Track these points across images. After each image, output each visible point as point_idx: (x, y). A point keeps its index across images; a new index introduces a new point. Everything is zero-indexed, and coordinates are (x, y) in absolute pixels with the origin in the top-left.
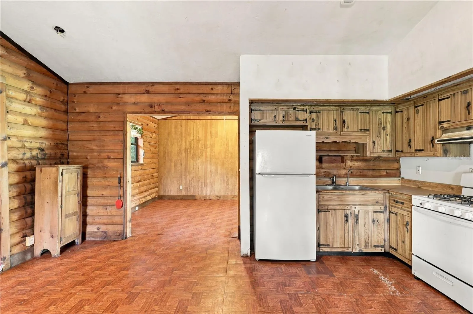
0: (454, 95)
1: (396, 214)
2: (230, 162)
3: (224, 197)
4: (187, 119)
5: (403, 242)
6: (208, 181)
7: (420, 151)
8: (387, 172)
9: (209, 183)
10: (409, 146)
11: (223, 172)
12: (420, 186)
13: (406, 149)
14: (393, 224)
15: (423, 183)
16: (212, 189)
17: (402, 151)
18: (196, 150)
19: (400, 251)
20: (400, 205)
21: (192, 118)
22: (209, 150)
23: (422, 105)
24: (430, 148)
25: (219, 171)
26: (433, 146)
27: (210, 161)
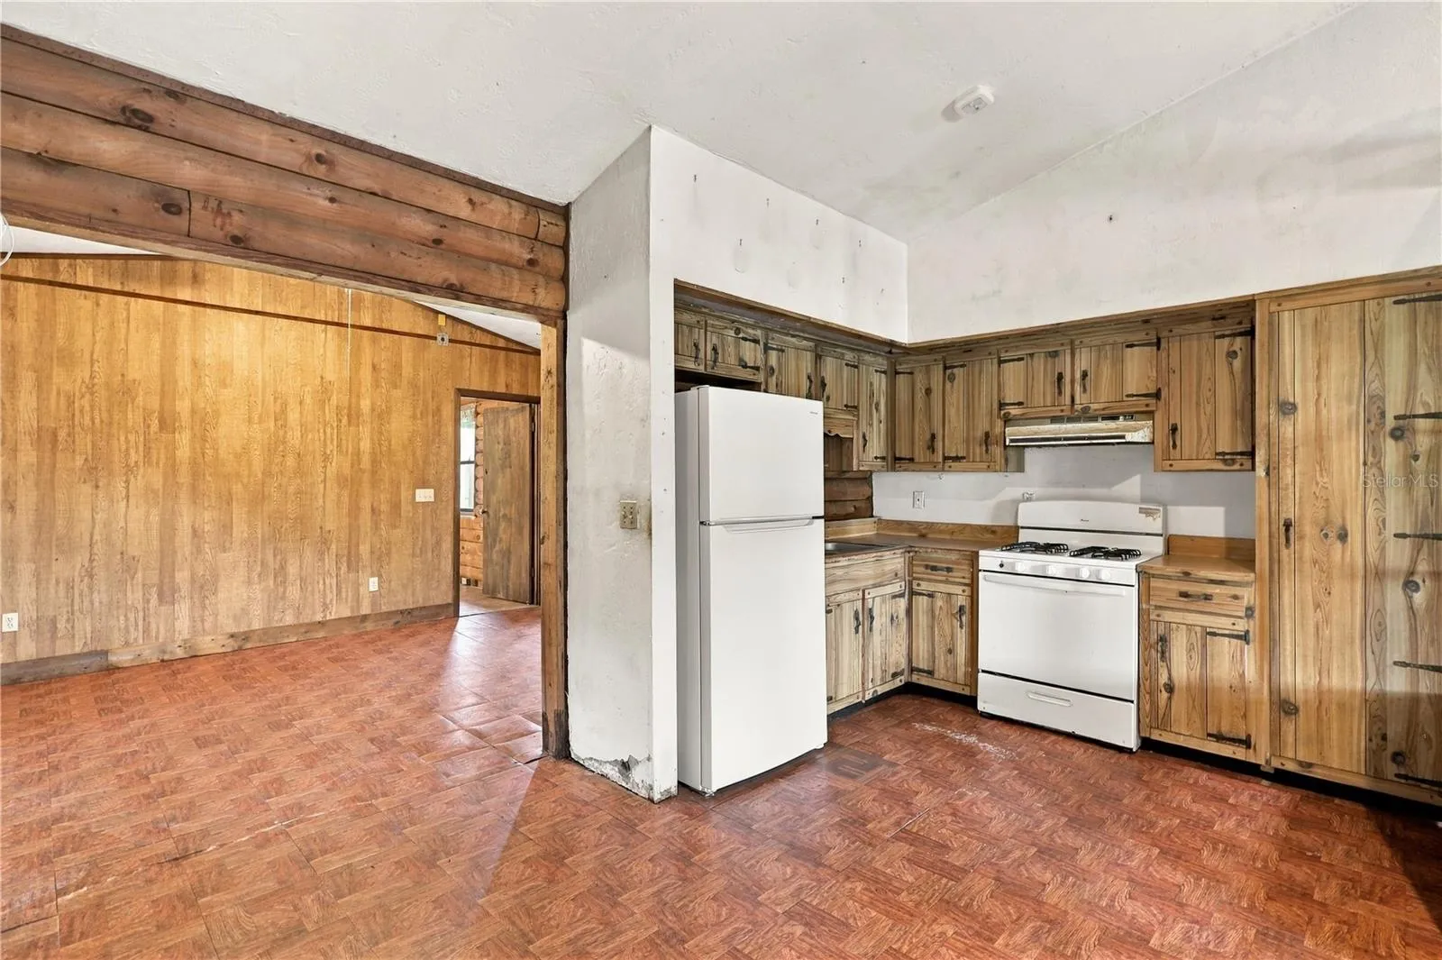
0: (1032, 355)
1: (931, 595)
2: (291, 489)
3: (265, 631)
4: (51, 283)
5: (950, 651)
6: (182, 576)
7: (957, 459)
8: (855, 507)
9: (185, 589)
10: (929, 448)
11: (259, 531)
12: (924, 531)
13: (920, 454)
14: (922, 619)
15: (930, 525)
16: (204, 607)
17: (911, 460)
18: (110, 435)
19: (941, 671)
20: (941, 575)
21: (79, 283)
22: (184, 439)
23: (962, 366)
24: (981, 454)
25: (240, 530)
26: (987, 451)
27: (194, 488)
